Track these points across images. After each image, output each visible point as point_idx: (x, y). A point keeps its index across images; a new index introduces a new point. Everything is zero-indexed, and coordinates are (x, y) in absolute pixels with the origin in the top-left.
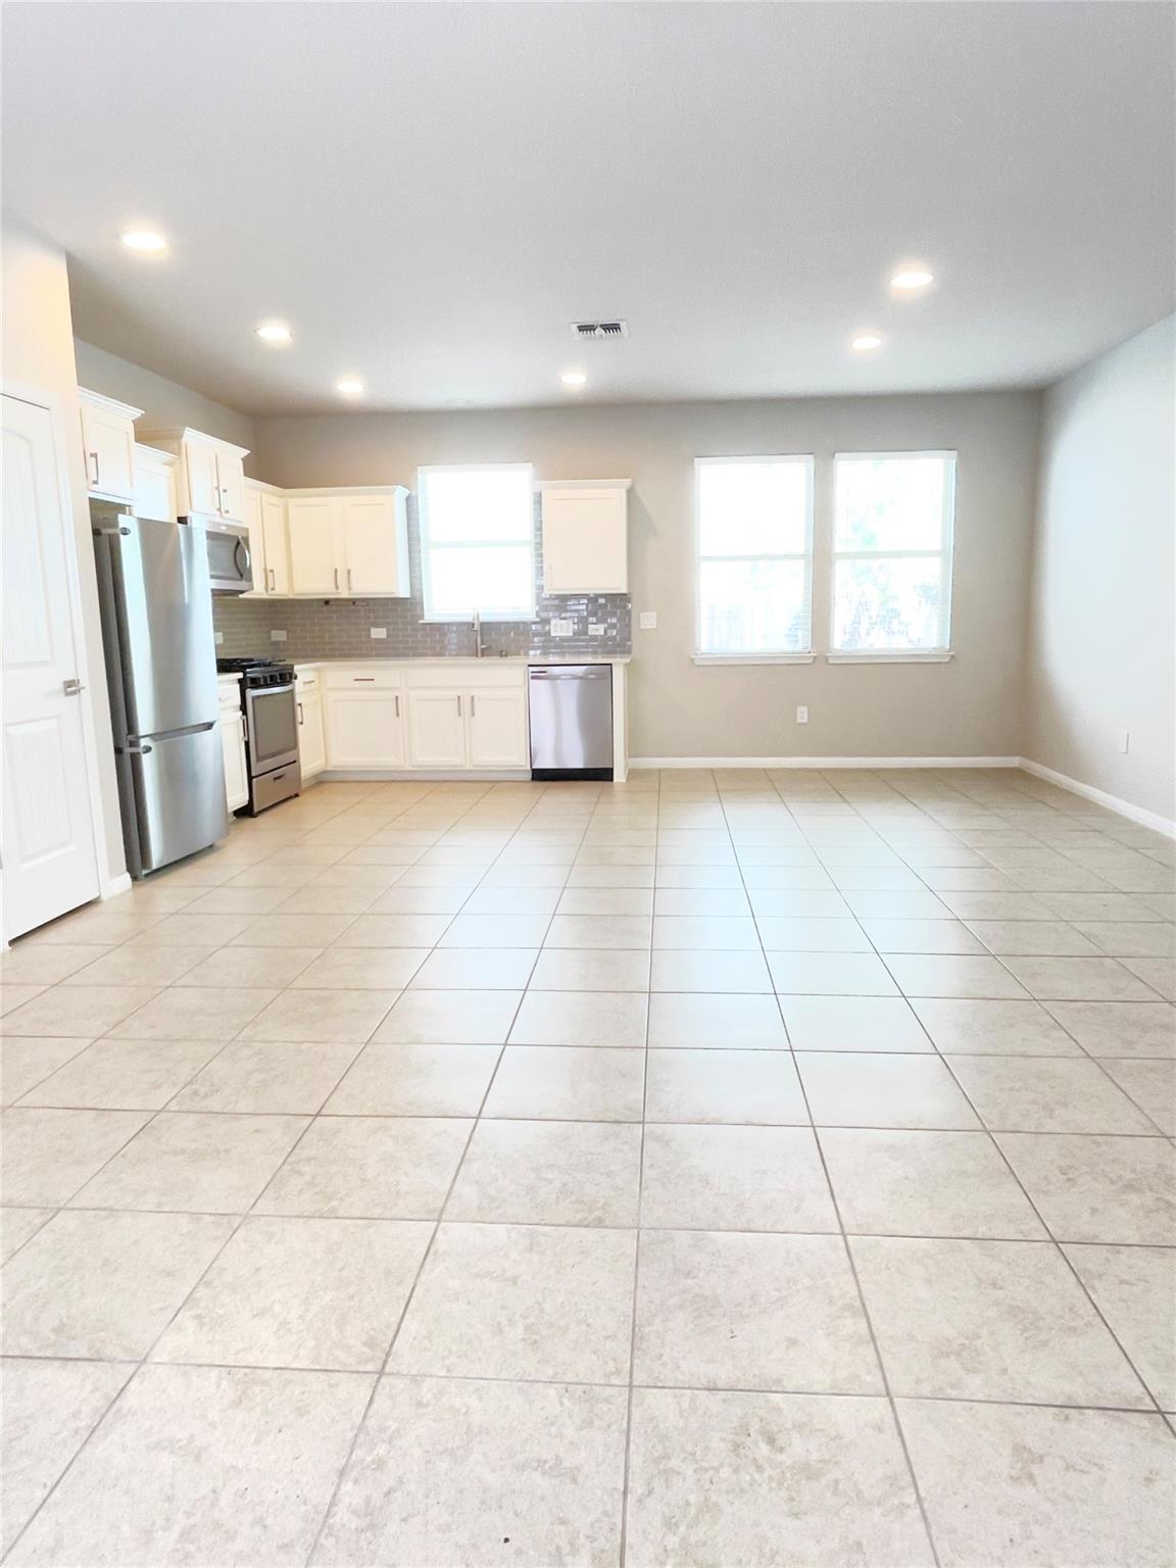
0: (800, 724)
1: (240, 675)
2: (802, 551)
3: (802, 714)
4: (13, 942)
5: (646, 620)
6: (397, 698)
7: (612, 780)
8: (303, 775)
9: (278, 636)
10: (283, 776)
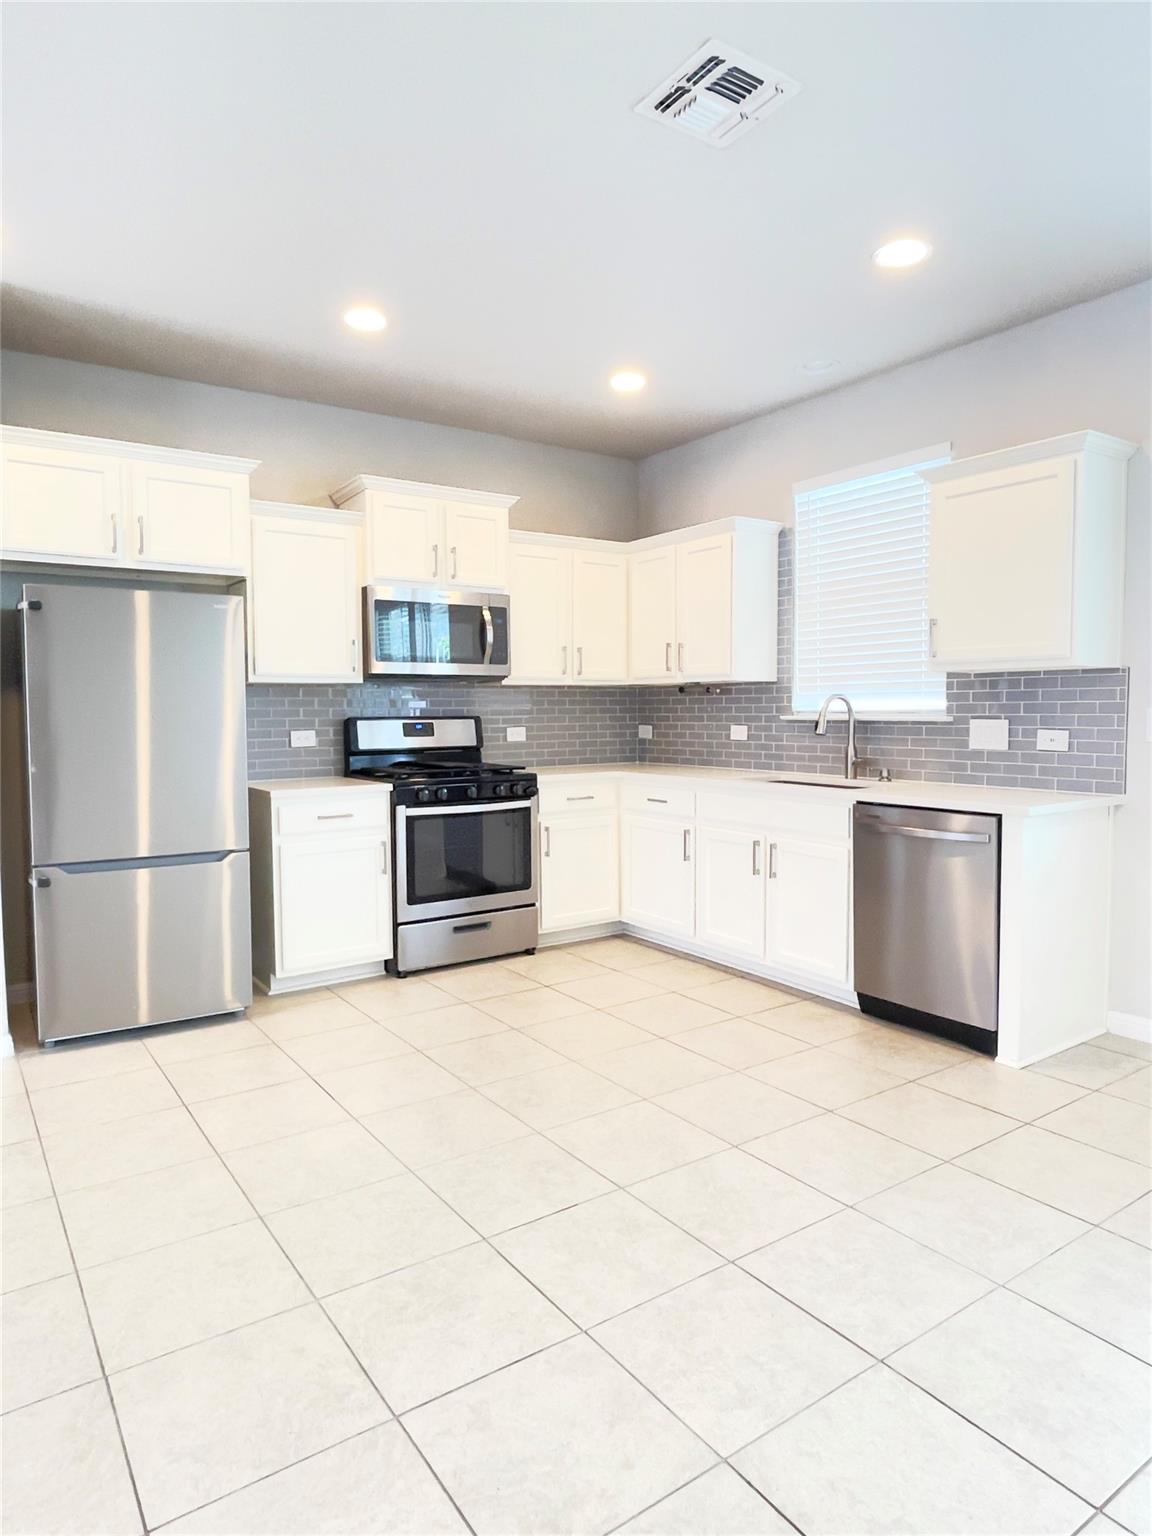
1: (395, 787)
6: (685, 833)
7: (995, 1051)
8: (545, 923)
9: (646, 732)
10: (483, 925)
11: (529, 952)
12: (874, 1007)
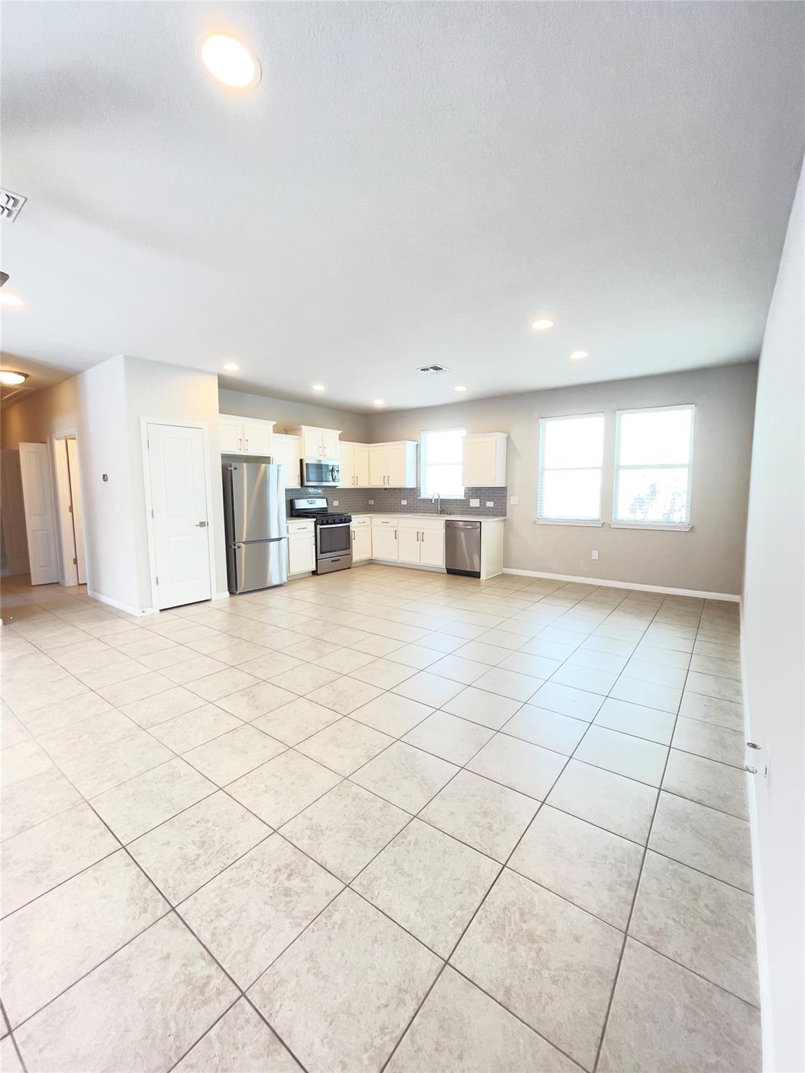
0: (594, 560)
1: (315, 520)
2: (601, 466)
3: (595, 555)
4: (161, 610)
5: (512, 500)
6: (396, 531)
7: (480, 577)
8: (354, 559)
9: (371, 502)
10: (338, 560)
11: (349, 568)
12: (452, 572)
